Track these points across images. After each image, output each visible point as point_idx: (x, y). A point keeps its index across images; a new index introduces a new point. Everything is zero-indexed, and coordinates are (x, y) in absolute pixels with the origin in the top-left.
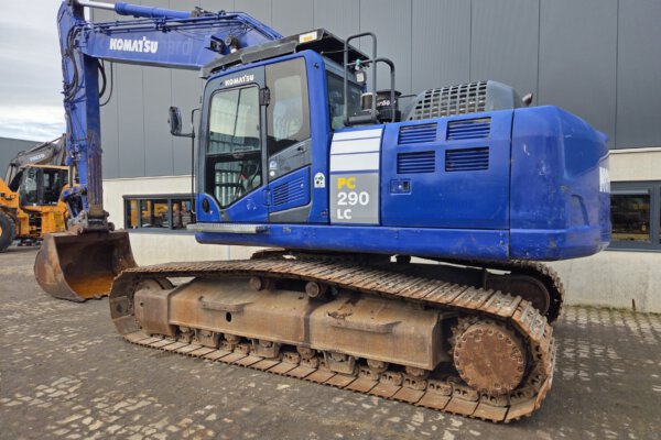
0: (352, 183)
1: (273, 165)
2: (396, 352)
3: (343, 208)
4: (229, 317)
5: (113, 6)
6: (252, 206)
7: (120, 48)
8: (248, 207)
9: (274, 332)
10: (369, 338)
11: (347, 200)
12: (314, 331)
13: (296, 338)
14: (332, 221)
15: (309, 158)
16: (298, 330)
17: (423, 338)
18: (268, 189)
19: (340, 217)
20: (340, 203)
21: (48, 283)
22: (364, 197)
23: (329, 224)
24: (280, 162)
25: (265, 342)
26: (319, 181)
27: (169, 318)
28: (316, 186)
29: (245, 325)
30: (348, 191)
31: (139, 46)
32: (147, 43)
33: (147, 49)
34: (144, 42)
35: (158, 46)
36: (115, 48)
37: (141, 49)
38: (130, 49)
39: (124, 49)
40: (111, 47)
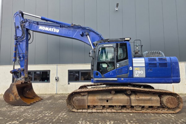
0: (139, 69)
1: (118, 65)
2: (152, 103)
3: (137, 74)
4: (107, 101)
5: (40, 17)
6: (112, 74)
7: (44, 29)
8: (111, 74)
9: (121, 103)
10: (146, 101)
11: (138, 72)
12: (132, 101)
13: (127, 104)
14: (134, 77)
15: (128, 63)
16: (128, 102)
17: (158, 100)
18: (116, 70)
19: (136, 76)
20: (136, 73)
21: (11, 101)
22: (142, 72)
23: (133, 77)
24: (120, 64)
25: (118, 106)
26: (131, 68)
27: (87, 103)
28: (130, 69)
29: (112, 102)
30: (138, 71)
31: (52, 30)
32: (55, 29)
33: (55, 31)
34: (54, 29)
35: (59, 31)
36: (41, 29)
37: (52, 31)
38: (48, 30)
39: (45, 30)
40: (40, 28)
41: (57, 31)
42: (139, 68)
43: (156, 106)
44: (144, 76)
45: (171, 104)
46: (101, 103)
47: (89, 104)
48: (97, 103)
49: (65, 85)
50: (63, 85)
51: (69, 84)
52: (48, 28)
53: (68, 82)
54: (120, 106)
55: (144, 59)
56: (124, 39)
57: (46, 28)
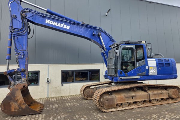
1: (138, 64)
3: (151, 72)
4: (132, 98)
5: (46, 10)
6: (133, 72)
7: (51, 24)
8: (132, 73)
12: (151, 96)
13: (147, 98)
15: (145, 63)
16: (148, 97)
18: (137, 69)
19: (151, 74)
20: (151, 71)
22: (155, 70)
23: (149, 75)
24: (139, 64)
25: (140, 101)
26: (147, 67)
29: (136, 99)
30: (152, 69)
31: (61, 25)
32: (65, 26)
33: (65, 27)
34: (63, 25)
35: (70, 28)
36: (48, 23)
37: (62, 27)
38: (57, 25)
39: (53, 24)
40: (46, 22)
41: (67, 27)
42: (152, 67)
43: (165, 98)
44: (156, 74)
45: (175, 95)
46: (128, 100)
47: (117, 103)
48: (125, 101)
49: (58, 87)
50: (55, 88)
51: (62, 85)
52: (57, 23)
53: (62, 83)
54: (142, 101)
55: (154, 60)
56: (141, 41)
57: (54, 22)
